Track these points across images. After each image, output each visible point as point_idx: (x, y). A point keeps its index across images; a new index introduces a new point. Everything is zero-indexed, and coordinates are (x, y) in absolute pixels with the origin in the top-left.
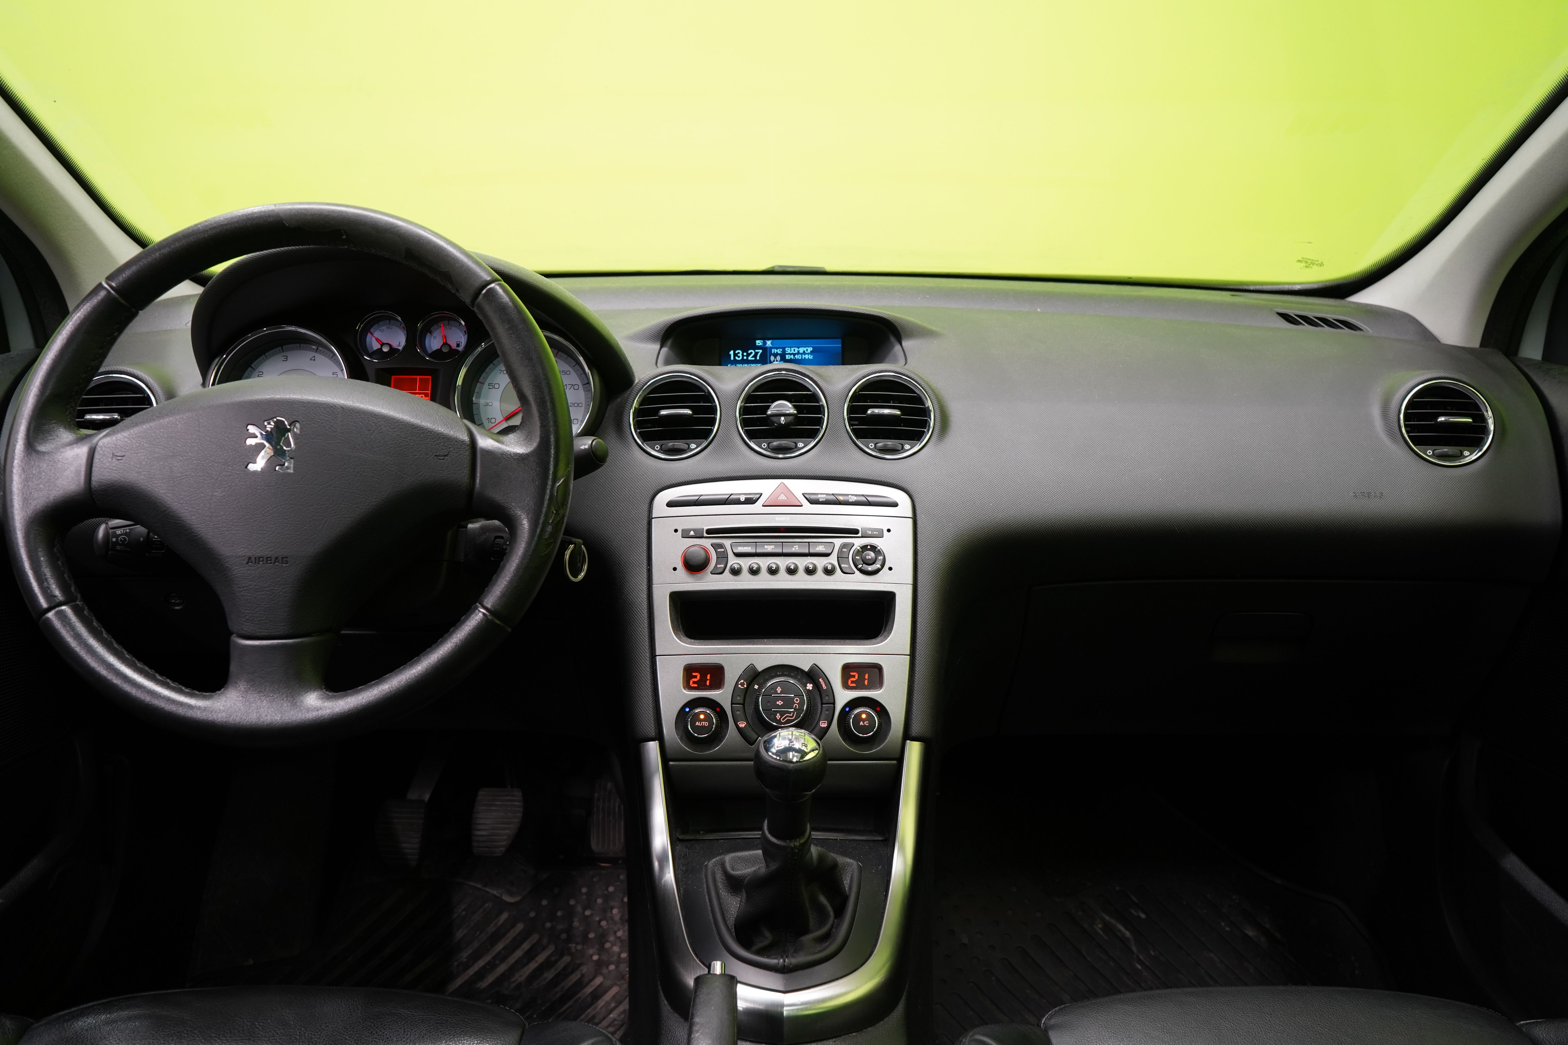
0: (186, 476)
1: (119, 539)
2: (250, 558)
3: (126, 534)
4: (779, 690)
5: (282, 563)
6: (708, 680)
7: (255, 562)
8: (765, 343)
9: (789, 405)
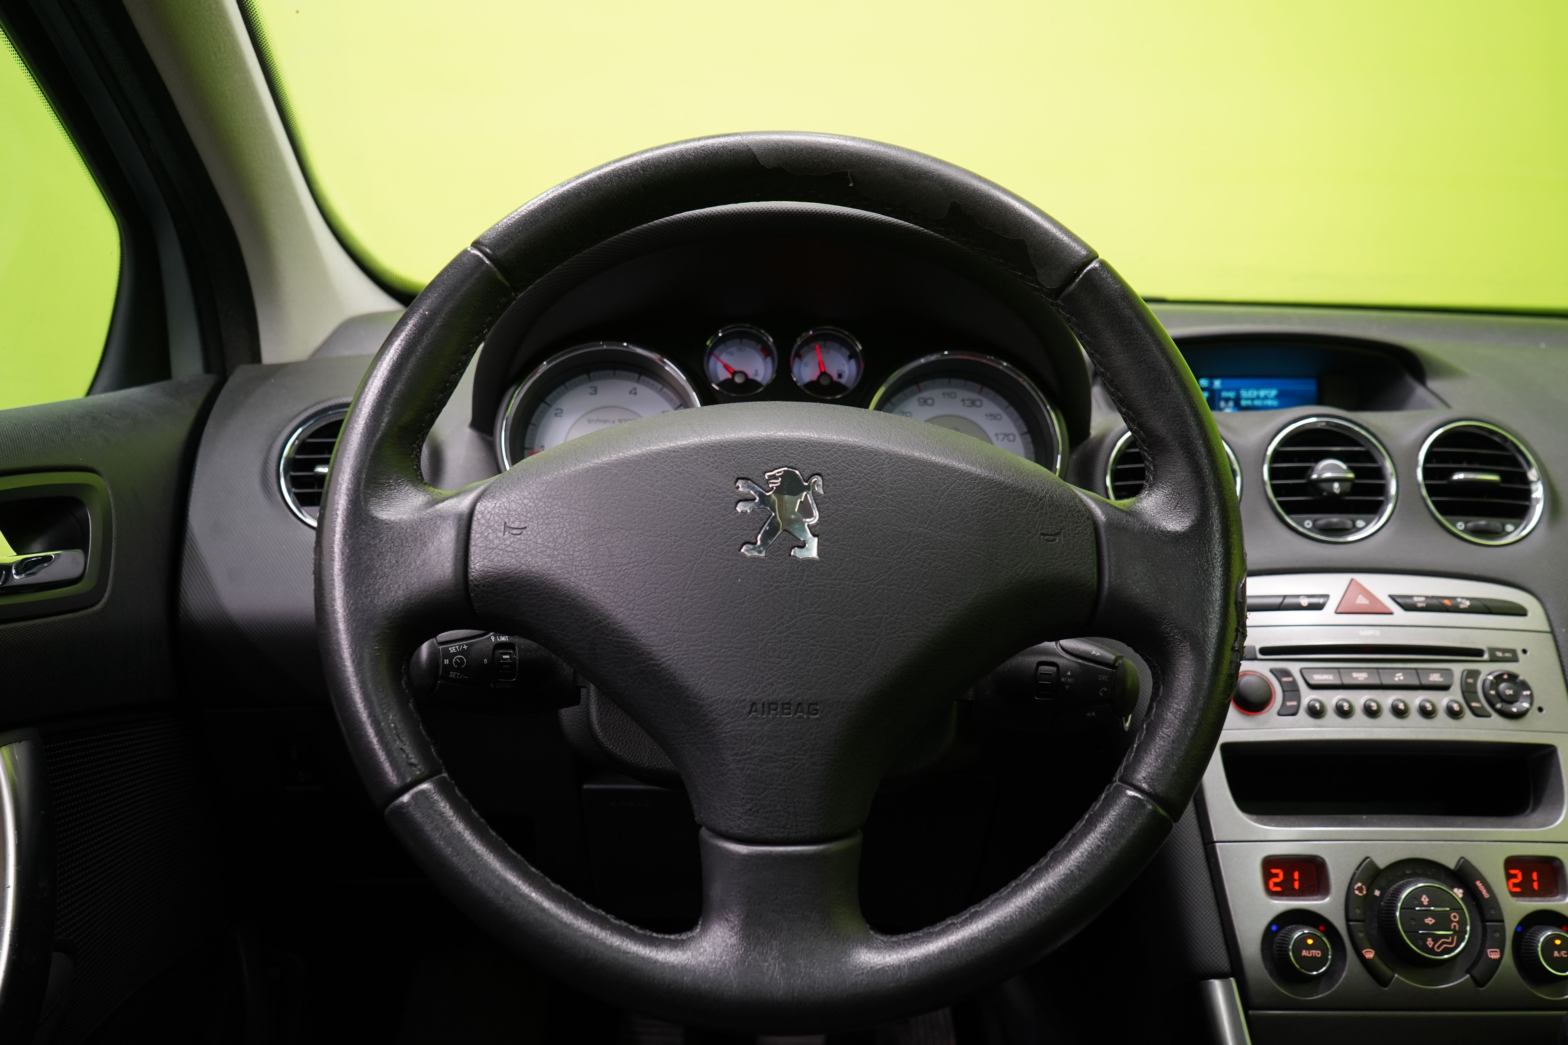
0: (636, 564)
1: (454, 660)
2: (753, 704)
3: (462, 652)
4: (1425, 900)
5: (809, 713)
6: (1296, 880)
7: (763, 711)
8: (1211, 384)
9: (1344, 466)
